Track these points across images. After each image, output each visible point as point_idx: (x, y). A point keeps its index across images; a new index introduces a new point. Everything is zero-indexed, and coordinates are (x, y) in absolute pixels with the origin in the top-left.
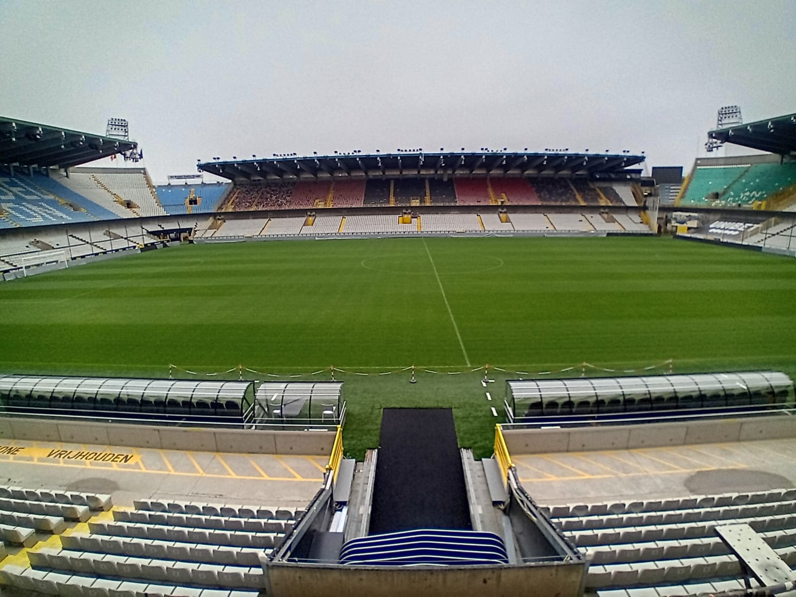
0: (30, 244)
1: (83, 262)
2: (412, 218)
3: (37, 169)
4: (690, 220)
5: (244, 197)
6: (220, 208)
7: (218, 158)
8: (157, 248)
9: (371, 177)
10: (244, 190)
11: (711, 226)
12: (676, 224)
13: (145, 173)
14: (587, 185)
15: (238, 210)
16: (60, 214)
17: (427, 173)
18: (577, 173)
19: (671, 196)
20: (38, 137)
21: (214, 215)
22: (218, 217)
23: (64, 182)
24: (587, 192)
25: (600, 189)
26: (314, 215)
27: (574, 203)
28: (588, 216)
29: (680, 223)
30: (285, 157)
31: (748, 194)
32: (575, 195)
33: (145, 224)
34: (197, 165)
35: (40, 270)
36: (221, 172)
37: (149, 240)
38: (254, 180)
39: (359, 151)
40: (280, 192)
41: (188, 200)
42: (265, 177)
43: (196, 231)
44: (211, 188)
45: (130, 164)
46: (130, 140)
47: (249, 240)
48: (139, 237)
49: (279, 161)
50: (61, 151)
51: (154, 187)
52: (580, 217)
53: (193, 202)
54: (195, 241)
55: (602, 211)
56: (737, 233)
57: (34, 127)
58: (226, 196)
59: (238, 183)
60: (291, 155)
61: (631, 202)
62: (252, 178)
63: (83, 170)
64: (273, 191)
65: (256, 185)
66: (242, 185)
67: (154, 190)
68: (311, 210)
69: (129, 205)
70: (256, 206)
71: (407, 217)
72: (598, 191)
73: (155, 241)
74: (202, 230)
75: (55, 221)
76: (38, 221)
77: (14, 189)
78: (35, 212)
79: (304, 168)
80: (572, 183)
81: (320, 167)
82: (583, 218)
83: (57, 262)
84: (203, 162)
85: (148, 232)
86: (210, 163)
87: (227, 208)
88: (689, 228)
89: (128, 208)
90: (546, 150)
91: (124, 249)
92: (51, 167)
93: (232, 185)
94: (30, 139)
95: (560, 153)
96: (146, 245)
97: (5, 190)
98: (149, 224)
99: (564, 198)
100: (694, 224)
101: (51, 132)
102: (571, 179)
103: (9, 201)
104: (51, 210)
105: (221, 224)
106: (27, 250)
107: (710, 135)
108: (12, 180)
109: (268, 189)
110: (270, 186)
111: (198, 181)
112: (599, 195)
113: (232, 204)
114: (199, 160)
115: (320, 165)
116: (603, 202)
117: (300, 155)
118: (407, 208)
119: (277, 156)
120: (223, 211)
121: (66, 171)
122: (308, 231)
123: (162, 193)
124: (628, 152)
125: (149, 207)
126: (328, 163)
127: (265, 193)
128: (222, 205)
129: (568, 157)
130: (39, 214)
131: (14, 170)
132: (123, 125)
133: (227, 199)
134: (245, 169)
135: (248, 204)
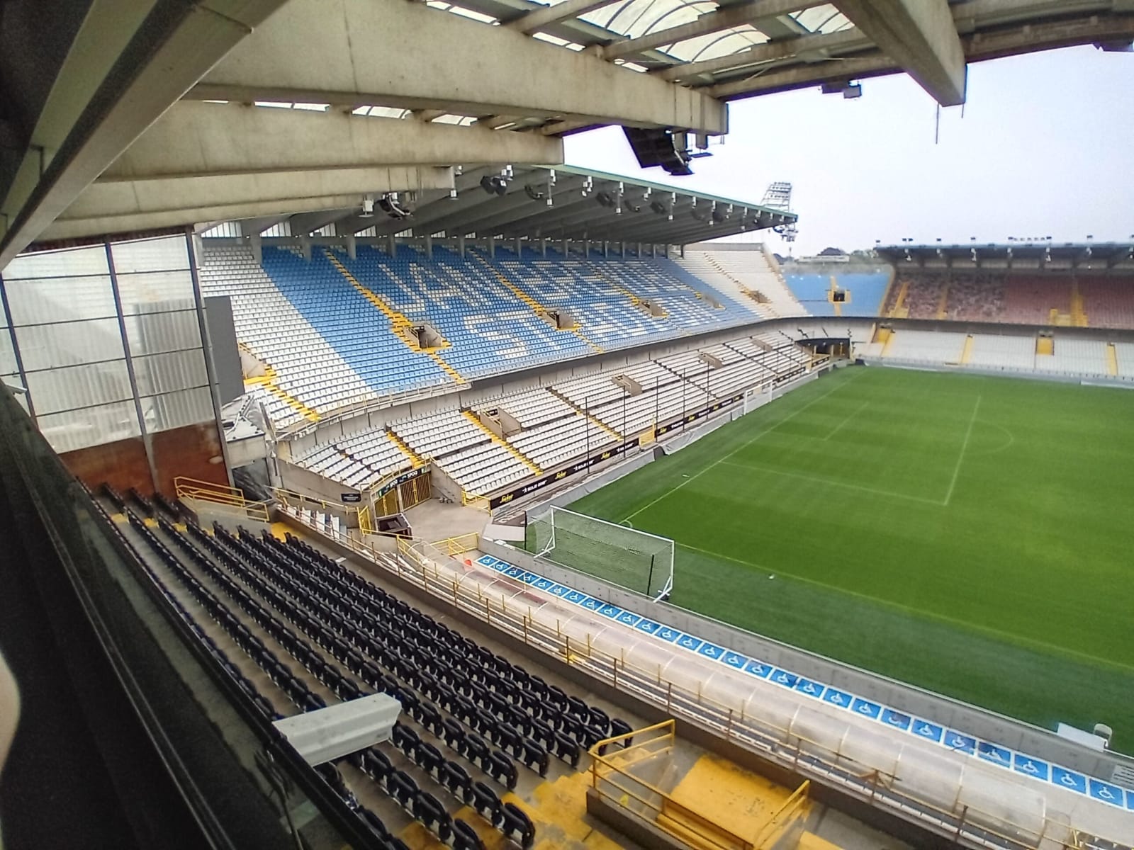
5: (920, 294)
6: (886, 310)
7: (911, 240)
10: (916, 283)
13: (763, 250)
15: (917, 316)
21: (877, 321)
22: (884, 325)
23: (681, 262)
26: (1051, 337)
30: (1028, 243)
33: (782, 328)
38: (930, 269)
40: (980, 290)
41: (831, 293)
42: (949, 264)
43: (854, 343)
46: (791, 212)
49: (1016, 249)
51: (780, 272)
53: (839, 297)
54: (868, 362)
58: (887, 290)
59: (903, 271)
60: (1043, 239)
62: (927, 265)
64: (967, 287)
65: (935, 278)
66: (909, 274)
67: (781, 276)
68: (1045, 328)
69: (759, 298)
70: (946, 311)
74: (863, 343)
85: (792, 341)
86: (896, 247)
87: (895, 311)
89: (760, 302)
98: (786, 327)
104: (696, 308)
105: (888, 336)
109: (956, 285)
113: (902, 307)
114: (878, 242)
115: (1090, 253)
120: (889, 315)
121: (681, 249)
122: (1049, 363)
125: (784, 303)
127: (955, 291)
128: (886, 306)
132: (786, 191)
133: (892, 296)
135: (931, 308)
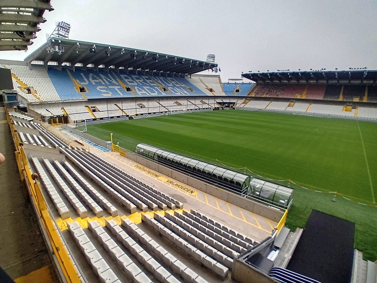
0: (175, 103)
1: (191, 112)
2: (352, 108)
3: (181, 75)
5: (261, 90)
7: (251, 72)
8: (219, 110)
9: (330, 83)
10: (261, 87)
13: (219, 78)
15: (257, 96)
16: (186, 92)
17: (368, 82)
20: (183, 62)
21: (246, 97)
22: (247, 99)
23: (189, 80)
26: (294, 102)
30: (283, 72)
33: (216, 99)
34: (242, 75)
35: (176, 113)
36: (252, 78)
37: (217, 106)
38: (267, 83)
39: (325, 69)
40: (278, 89)
41: (235, 90)
42: (272, 81)
43: (237, 104)
44: (246, 85)
45: (214, 73)
46: (215, 63)
47: (260, 111)
48: (213, 104)
49: (280, 74)
50: (190, 68)
51: (222, 83)
53: (237, 91)
54: (236, 108)
57: (182, 59)
58: (252, 89)
59: (259, 84)
60: (287, 70)
62: (266, 82)
63: (196, 75)
64: (275, 88)
65: (267, 85)
67: (222, 85)
68: (293, 99)
69: (211, 90)
70: (266, 95)
71: (349, 108)
73: (219, 106)
74: (239, 104)
75: (184, 95)
76: (178, 94)
77: (173, 82)
78: (178, 91)
79: (292, 77)
81: (301, 77)
83: (182, 110)
84: (244, 73)
85: (217, 102)
86: (247, 74)
87: (252, 95)
89: (211, 91)
91: (207, 108)
92: (186, 74)
93: (256, 85)
94: (180, 63)
96: (215, 108)
97: (170, 82)
98: (218, 99)
101: (188, 60)
103: (170, 87)
104: (183, 91)
105: (248, 102)
106: (174, 105)
108: (173, 79)
109: (272, 87)
110: (274, 86)
111: (240, 82)
113: (254, 93)
114: (242, 72)
115: (302, 76)
117: (291, 71)
118: (350, 102)
119: (280, 71)
120: (250, 96)
121: (190, 76)
122: (290, 109)
123: (225, 86)
125: (219, 92)
126: (306, 75)
127: (271, 89)
128: (250, 93)
130: (179, 92)
131: (174, 75)
132: (213, 57)
133: (253, 91)
134: (263, 77)
135: (262, 94)
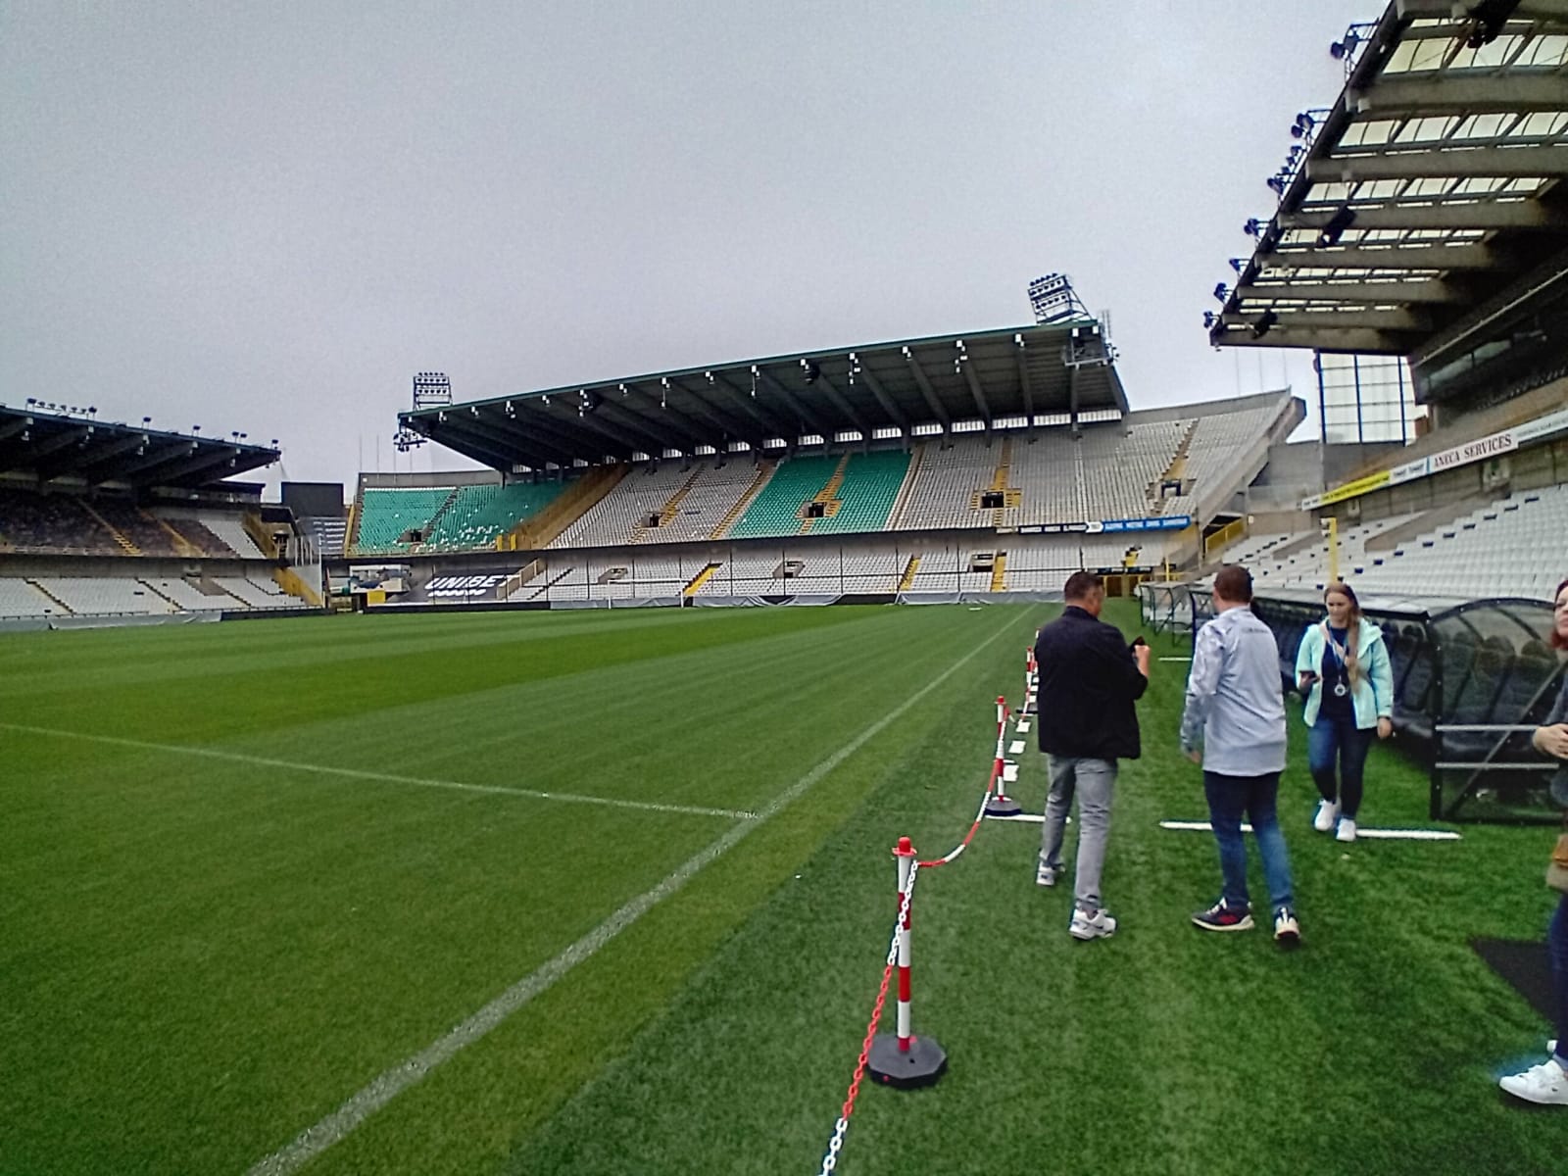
4: (387, 579)
11: (429, 586)
12: (364, 590)
14: (136, 513)
18: (105, 485)
19: (328, 538)
24: (140, 529)
25: (171, 523)
27: (111, 552)
28: (157, 583)
29: (367, 587)
31: (470, 530)
32: (109, 534)
52: (133, 585)
55: (187, 569)
56: (483, 591)
61: (250, 551)
72: (167, 527)
80: (95, 508)
82: (142, 588)
88: (388, 595)
90: (32, 401)
95: (72, 416)
99: (78, 538)
100: (396, 586)
102: (87, 498)
107: (403, 420)
112: (171, 536)
116: (186, 550)
124: (244, 436)
129: (96, 429)
